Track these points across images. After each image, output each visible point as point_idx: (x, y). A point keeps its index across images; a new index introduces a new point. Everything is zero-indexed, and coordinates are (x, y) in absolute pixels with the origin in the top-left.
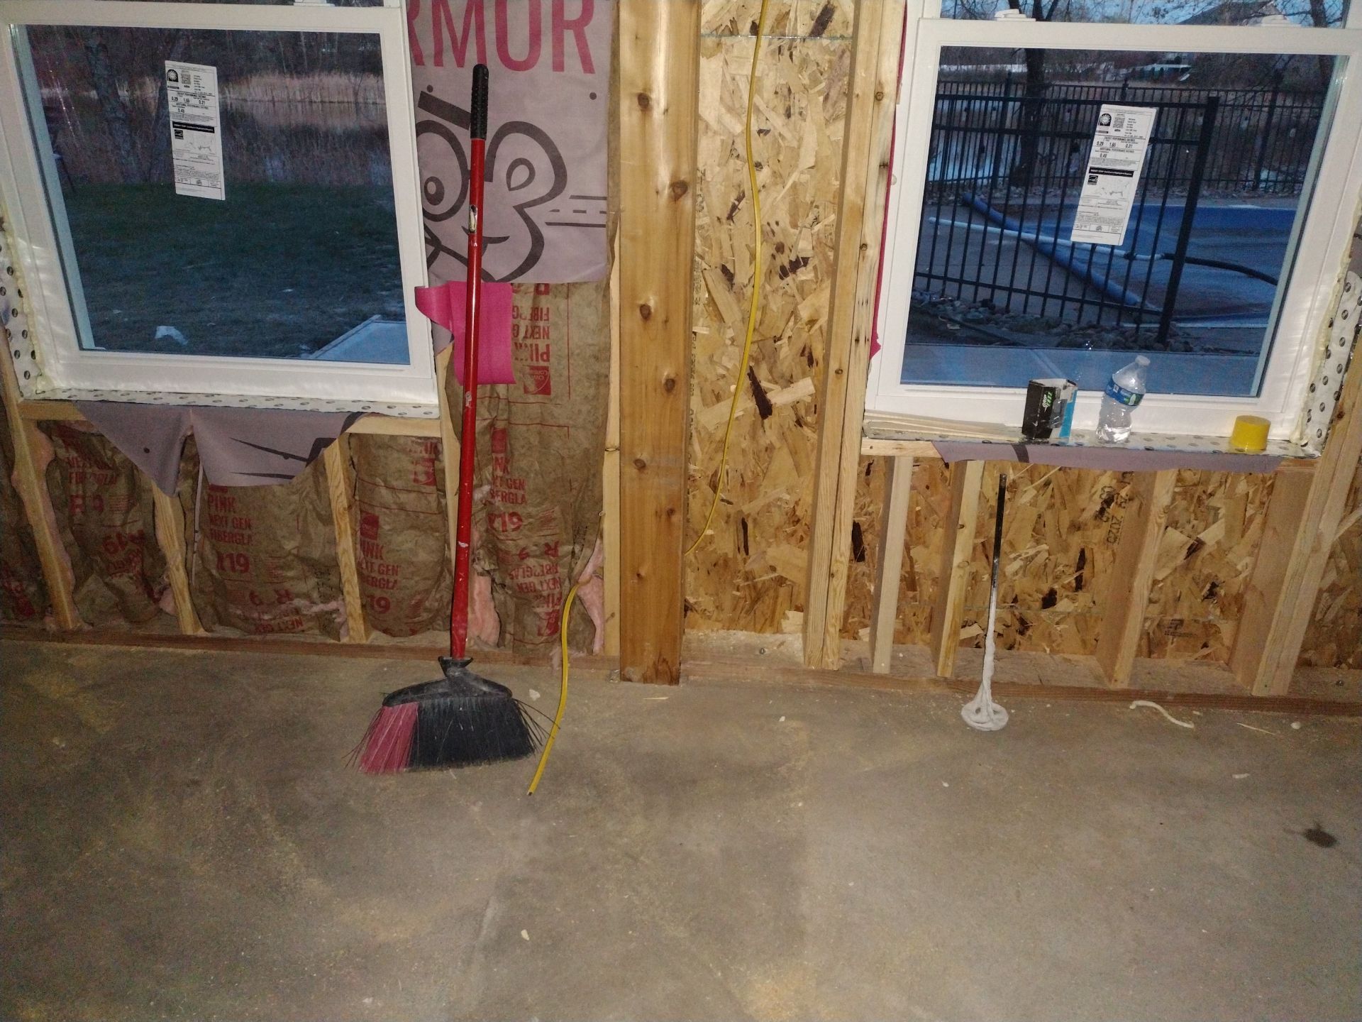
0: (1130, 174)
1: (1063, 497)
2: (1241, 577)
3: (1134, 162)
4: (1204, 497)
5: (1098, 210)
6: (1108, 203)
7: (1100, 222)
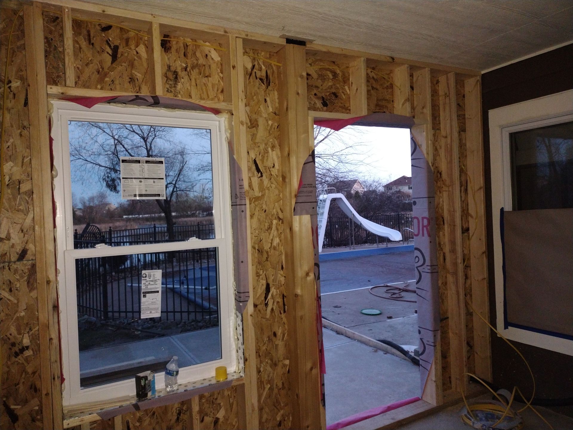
0: (158, 292)
1: (161, 417)
2: (236, 426)
3: (158, 288)
4: (214, 400)
5: (149, 306)
6: (152, 303)
7: (151, 310)
